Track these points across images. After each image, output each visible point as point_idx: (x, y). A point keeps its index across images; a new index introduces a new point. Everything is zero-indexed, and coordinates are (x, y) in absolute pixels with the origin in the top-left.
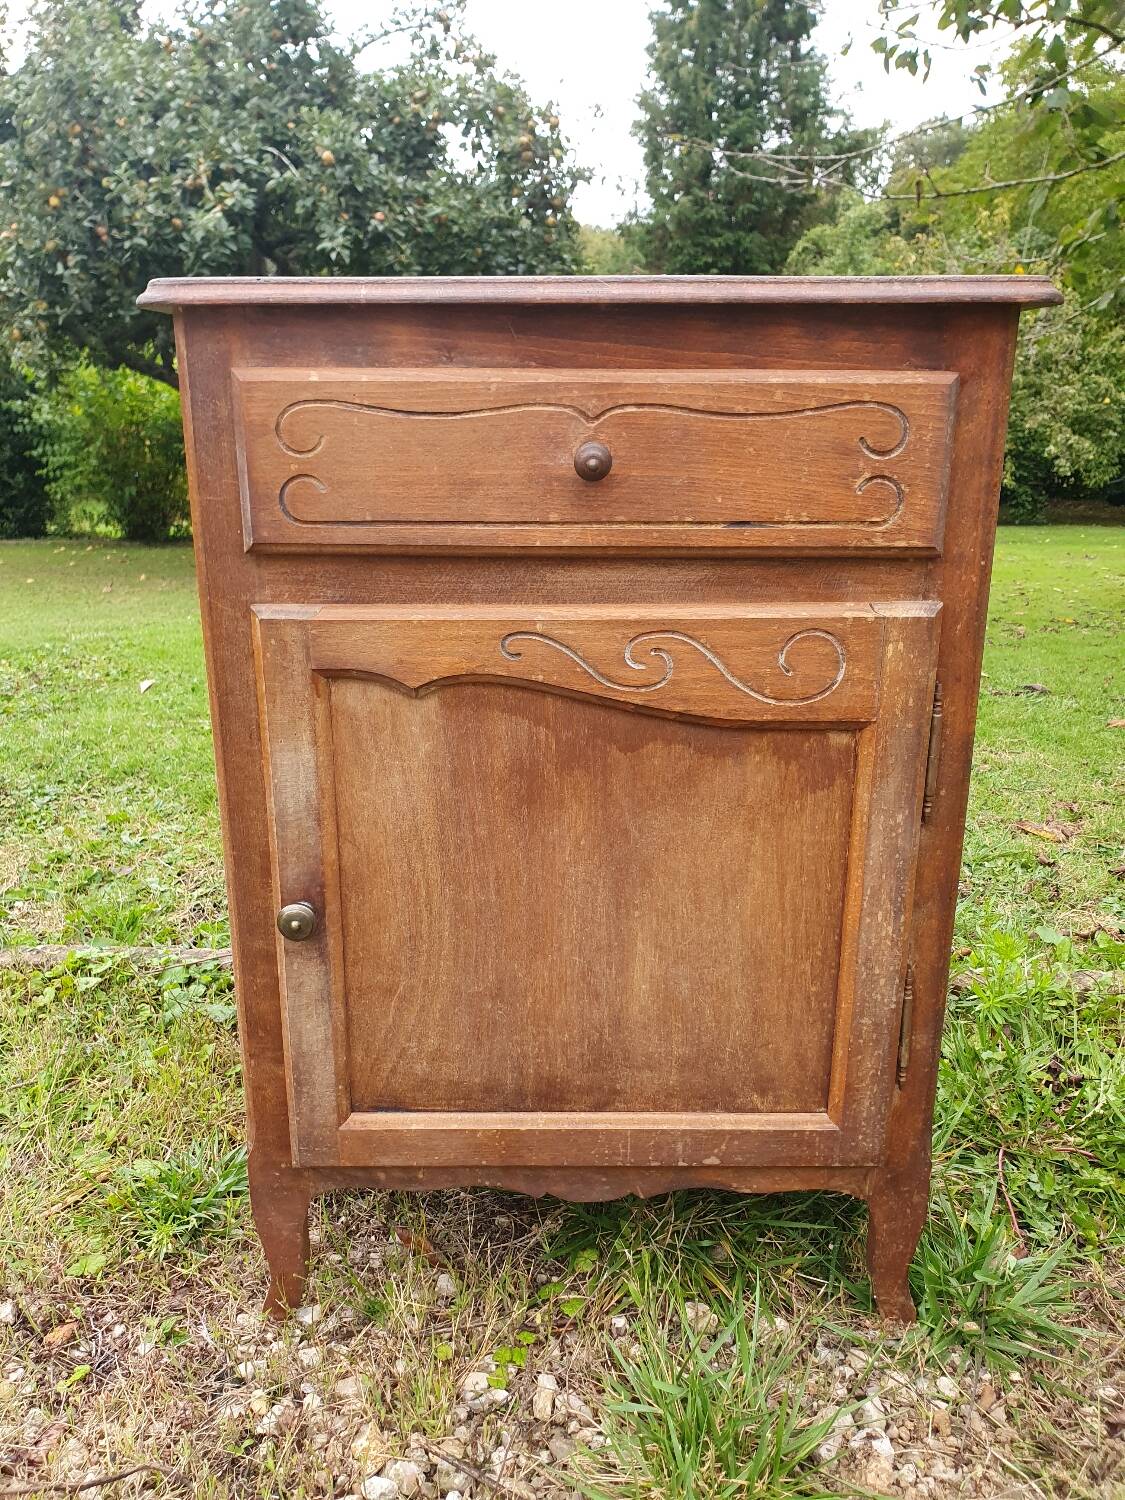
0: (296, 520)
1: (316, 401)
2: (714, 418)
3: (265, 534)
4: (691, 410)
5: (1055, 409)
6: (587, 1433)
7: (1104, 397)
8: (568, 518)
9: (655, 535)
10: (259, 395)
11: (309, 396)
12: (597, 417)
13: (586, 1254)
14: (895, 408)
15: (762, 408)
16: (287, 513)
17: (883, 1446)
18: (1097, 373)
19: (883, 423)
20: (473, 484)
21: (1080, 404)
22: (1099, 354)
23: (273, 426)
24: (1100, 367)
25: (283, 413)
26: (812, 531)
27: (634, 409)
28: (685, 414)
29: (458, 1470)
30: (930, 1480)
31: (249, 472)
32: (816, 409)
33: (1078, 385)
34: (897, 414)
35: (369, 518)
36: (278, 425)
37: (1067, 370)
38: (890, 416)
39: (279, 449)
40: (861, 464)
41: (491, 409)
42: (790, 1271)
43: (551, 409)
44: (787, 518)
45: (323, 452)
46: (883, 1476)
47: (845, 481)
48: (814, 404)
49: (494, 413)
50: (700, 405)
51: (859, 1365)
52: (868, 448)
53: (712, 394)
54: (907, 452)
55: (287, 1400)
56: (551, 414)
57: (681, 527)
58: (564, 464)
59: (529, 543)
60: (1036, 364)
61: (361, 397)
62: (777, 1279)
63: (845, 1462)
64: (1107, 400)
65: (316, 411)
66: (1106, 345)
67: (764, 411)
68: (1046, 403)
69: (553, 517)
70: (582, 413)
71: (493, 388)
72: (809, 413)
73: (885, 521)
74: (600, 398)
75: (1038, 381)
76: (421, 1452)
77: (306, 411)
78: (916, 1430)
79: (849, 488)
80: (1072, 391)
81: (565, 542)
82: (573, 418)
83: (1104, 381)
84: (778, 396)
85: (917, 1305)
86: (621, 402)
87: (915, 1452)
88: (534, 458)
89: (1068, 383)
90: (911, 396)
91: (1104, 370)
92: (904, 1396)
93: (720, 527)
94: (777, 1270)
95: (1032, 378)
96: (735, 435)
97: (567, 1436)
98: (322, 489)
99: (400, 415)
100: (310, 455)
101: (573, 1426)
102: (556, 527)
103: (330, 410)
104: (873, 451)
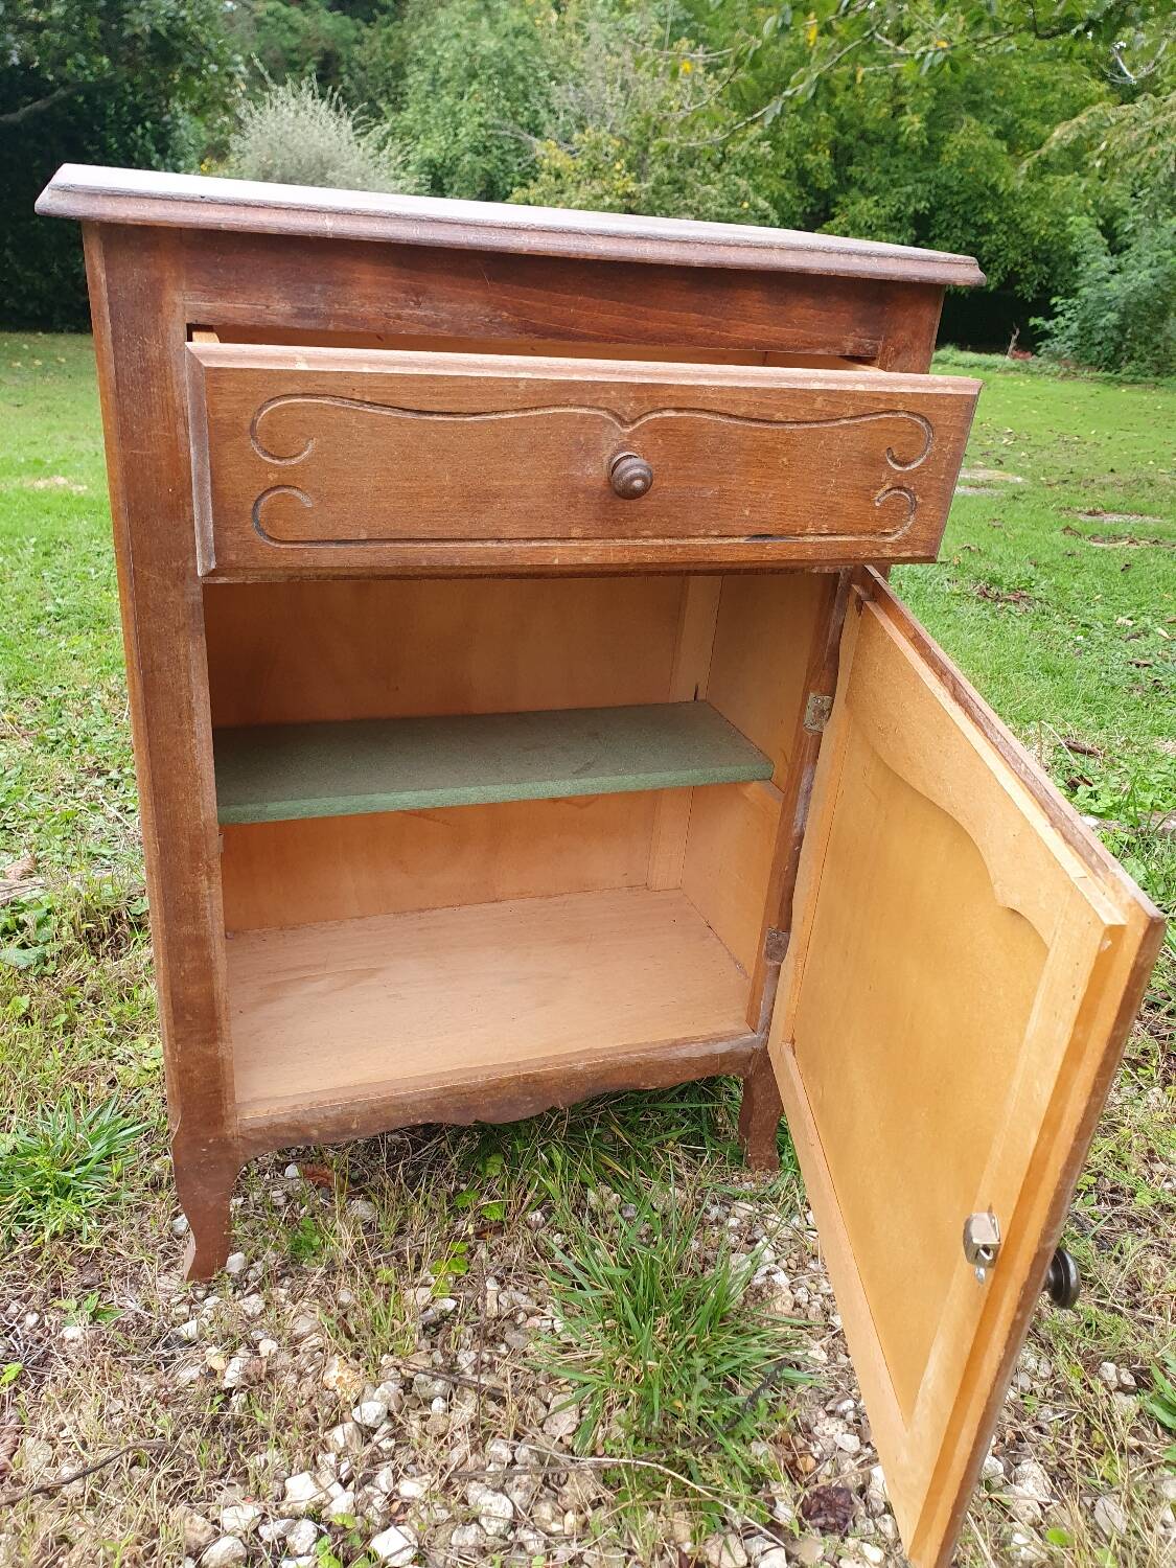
0: (272, 539)
1: (304, 395)
2: (753, 425)
3: (233, 557)
4: (730, 416)
5: (698, 209)
6: (535, 1321)
7: (743, 200)
8: (592, 533)
9: (679, 550)
10: (229, 386)
11: (298, 389)
12: (633, 422)
13: (492, 1160)
14: (924, 419)
15: (802, 414)
16: (261, 531)
17: (781, 1279)
18: (737, 174)
19: (911, 433)
20: (489, 496)
21: (721, 206)
22: (739, 153)
23: (247, 426)
24: (739, 167)
25: (261, 410)
26: (828, 543)
27: (673, 414)
28: (725, 421)
29: (434, 1379)
30: (820, 1296)
31: (213, 482)
32: (852, 418)
33: (720, 186)
34: (924, 424)
35: (364, 537)
36: (254, 423)
37: (709, 167)
38: (918, 426)
39: (255, 455)
40: (884, 476)
41: (517, 410)
42: (671, 1143)
43: (584, 411)
44: (808, 530)
45: (309, 459)
46: (788, 1302)
47: (866, 493)
48: (851, 413)
49: (520, 415)
50: (740, 411)
51: (743, 1213)
52: (892, 458)
53: (754, 399)
54: (927, 463)
55: (242, 1351)
56: (584, 417)
57: (705, 542)
58: (593, 472)
59: (547, 562)
60: (680, 159)
61: (363, 393)
62: (661, 1152)
63: (752, 1297)
64: (746, 205)
65: (304, 407)
66: (745, 144)
67: (804, 419)
68: (689, 201)
69: (576, 532)
70: (616, 415)
71: (522, 385)
72: (845, 422)
73: (895, 533)
74: (638, 400)
75: (681, 177)
76: (392, 1371)
77: (292, 407)
78: (801, 1259)
79: (869, 499)
80: (714, 192)
81: (586, 560)
82: (609, 422)
83: (743, 183)
84: (819, 403)
85: (781, 1154)
86: (661, 405)
87: (804, 1279)
88: (560, 468)
89: (709, 182)
90: (940, 406)
91: (743, 172)
92: (786, 1233)
93: (742, 540)
94: (661, 1145)
95: (676, 173)
96: (770, 444)
97: (517, 1327)
98: (307, 502)
99: (409, 416)
100: (294, 462)
101: (521, 1317)
102: (576, 544)
103: (322, 407)
104: (896, 462)
